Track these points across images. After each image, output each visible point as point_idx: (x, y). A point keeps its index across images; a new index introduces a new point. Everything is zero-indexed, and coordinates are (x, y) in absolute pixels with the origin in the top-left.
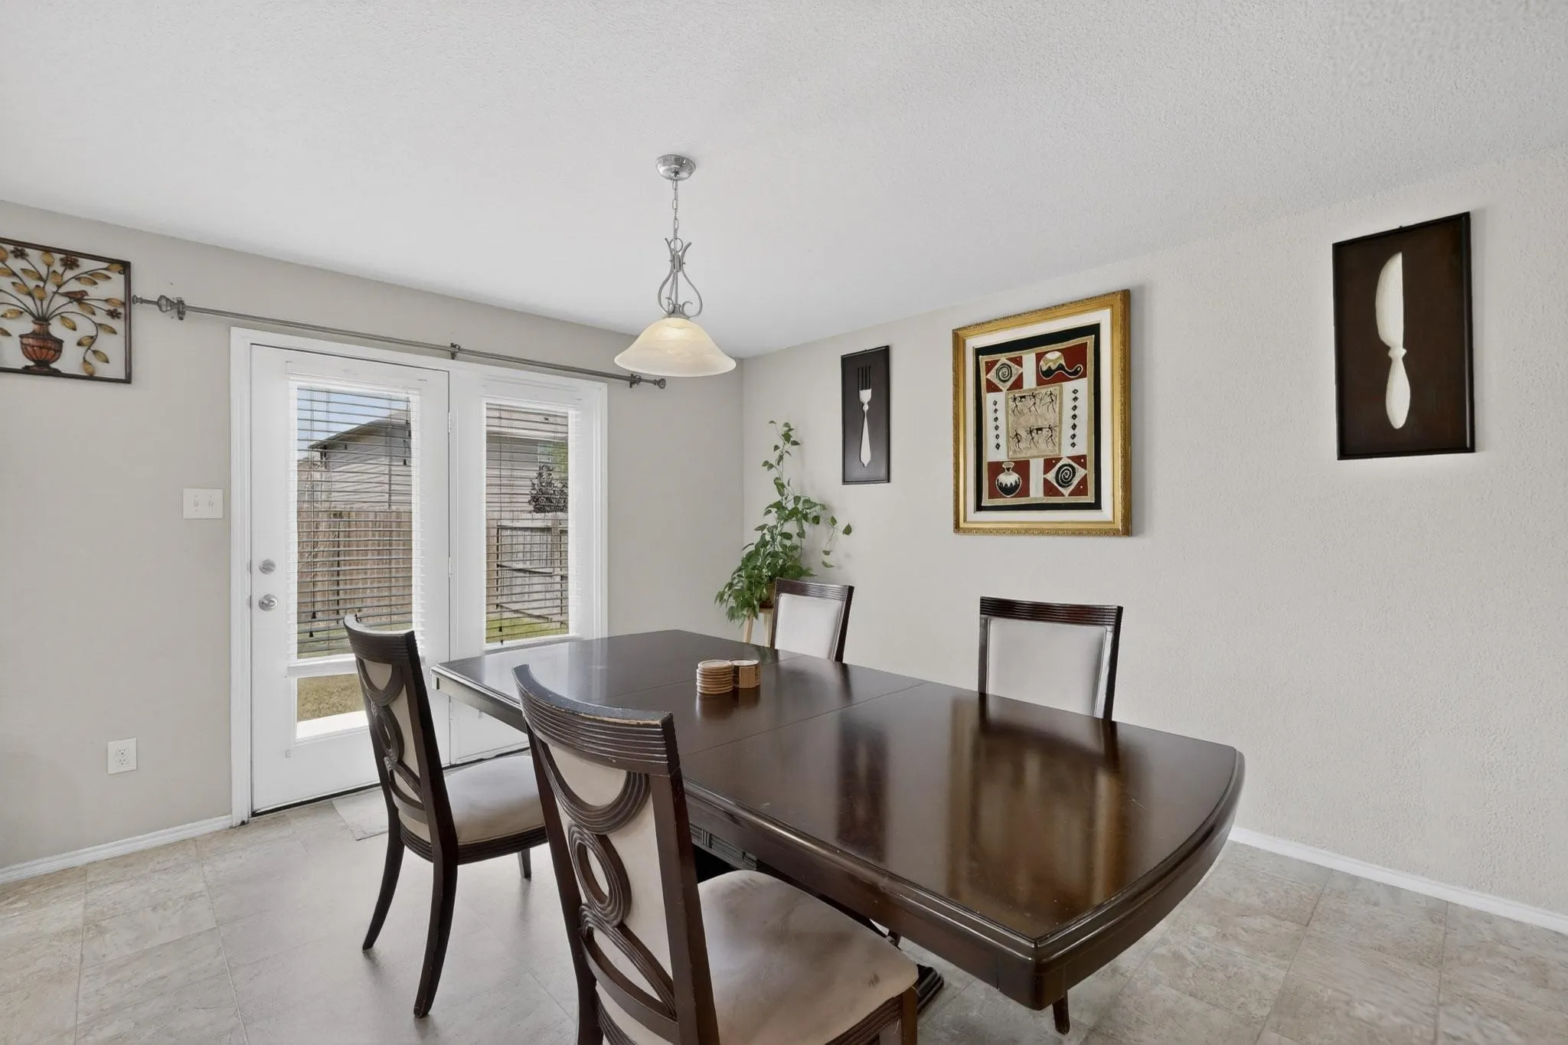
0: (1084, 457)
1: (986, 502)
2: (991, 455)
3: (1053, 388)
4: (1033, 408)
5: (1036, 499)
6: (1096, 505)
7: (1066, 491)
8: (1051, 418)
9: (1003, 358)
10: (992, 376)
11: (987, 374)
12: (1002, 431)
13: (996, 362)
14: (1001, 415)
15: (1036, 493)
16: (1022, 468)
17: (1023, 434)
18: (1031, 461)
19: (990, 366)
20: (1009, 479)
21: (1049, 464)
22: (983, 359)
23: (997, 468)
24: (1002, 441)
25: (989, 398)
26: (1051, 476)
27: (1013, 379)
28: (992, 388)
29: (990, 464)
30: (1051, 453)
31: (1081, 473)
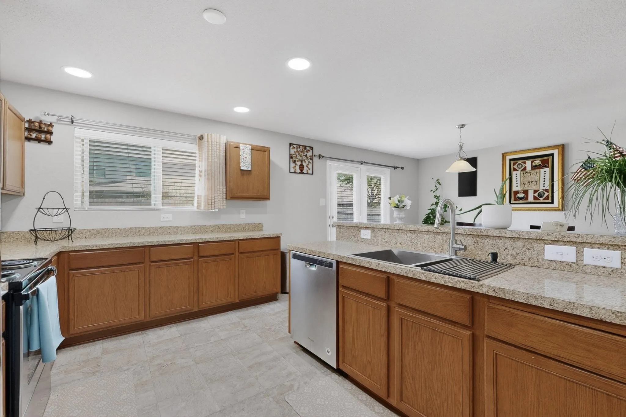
0: (548, 190)
1: (513, 201)
2: (514, 189)
3: (538, 171)
4: (530, 176)
5: (531, 201)
6: (552, 202)
7: (541, 199)
8: (537, 179)
9: (519, 162)
10: (515, 167)
11: (513, 166)
12: (519, 182)
13: (517, 163)
14: (519, 178)
15: (531, 199)
16: (526, 192)
17: (526, 183)
18: (529, 190)
19: (514, 164)
20: (521, 195)
21: (535, 191)
22: (512, 162)
23: (516, 192)
24: (519, 185)
25: (514, 173)
26: (536, 195)
27: (523, 168)
28: (515, 170)
29: (514, 191)
30: (536, 188)
31: (546, 194)
